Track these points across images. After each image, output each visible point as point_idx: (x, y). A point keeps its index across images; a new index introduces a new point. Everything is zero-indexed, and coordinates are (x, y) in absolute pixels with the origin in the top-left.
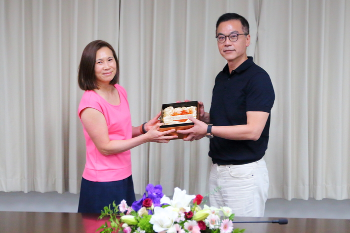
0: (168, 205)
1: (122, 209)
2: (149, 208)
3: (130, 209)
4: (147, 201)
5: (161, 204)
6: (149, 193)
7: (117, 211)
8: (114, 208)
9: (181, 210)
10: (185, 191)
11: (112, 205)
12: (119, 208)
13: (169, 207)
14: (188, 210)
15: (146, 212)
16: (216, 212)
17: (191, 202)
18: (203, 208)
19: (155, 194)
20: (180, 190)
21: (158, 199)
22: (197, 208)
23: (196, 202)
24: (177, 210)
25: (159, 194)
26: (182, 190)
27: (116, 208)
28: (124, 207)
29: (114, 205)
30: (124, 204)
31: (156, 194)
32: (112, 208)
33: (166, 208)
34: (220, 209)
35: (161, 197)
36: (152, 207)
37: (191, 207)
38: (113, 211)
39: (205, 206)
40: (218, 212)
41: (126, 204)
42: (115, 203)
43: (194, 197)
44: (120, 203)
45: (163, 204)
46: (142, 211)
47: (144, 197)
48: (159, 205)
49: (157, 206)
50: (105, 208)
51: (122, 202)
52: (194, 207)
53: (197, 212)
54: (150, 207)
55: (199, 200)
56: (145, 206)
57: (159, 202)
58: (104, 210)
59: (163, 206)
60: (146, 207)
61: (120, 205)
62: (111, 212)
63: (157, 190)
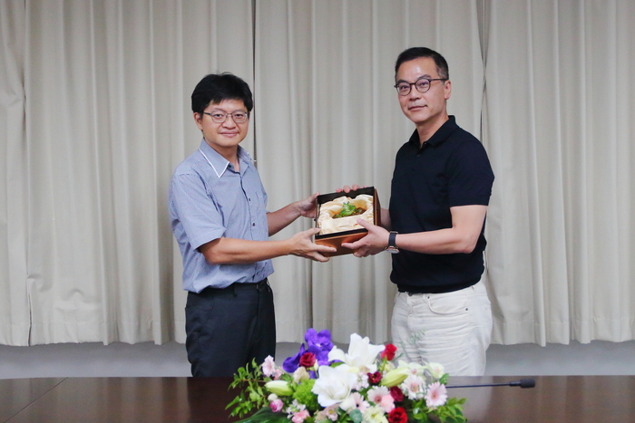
0: (340, 363)
1: (267, 371)
2: (311, 369)
3: (280, 371)
4: (306, 357)
5: (330, 360)
6: (311, 344)
7: (259, 375)
8: (254, 369)
9: (361, 370)
10: (367, 339)
11: (250, 366)
12: (261, 369)
13: (342, 366)
14: (373, 370)
15: (306, 375)
16: (418, 371)
17: (378, 357)
18: (396, 365)
19: (318, 345)
20: (359, 337)
21: (325, 352)
22: (388, 365)
23: (386, 356)
24: (357, 370)
25: (326, 344)
26: (363, 337)
27: (258, 370)
28: (270, 367)
29: (254, 364)
30: (270, 363)
31: (322, 344)
32: (252, 370)
33: (339, 368)
34: (424, 367)
35: (330, 350)
36: (316, 366)
37: (378, 364)
38: (253, 374)
39: (401, 362)
40: (422, 371)
41: (273, 363)
42: (256, 361)
43: (382, 348)
44: (264, 361)
45: (333, 361)
46: (300, 372)
47: (302, 351)
48: (326, 362)
49: (323, 364)
50: (241, 369)
51: (266, 360)
52: (382, 365)
53: (388, 372)
54: (312, 366)
55: (390, 353)
56: (304, 365)
57: (326, 357)
58: (238, 374)
59: (333, 364)
60: (306, 367)
61: (264, 365)
62: (250, 375)
63: (323, 339)
